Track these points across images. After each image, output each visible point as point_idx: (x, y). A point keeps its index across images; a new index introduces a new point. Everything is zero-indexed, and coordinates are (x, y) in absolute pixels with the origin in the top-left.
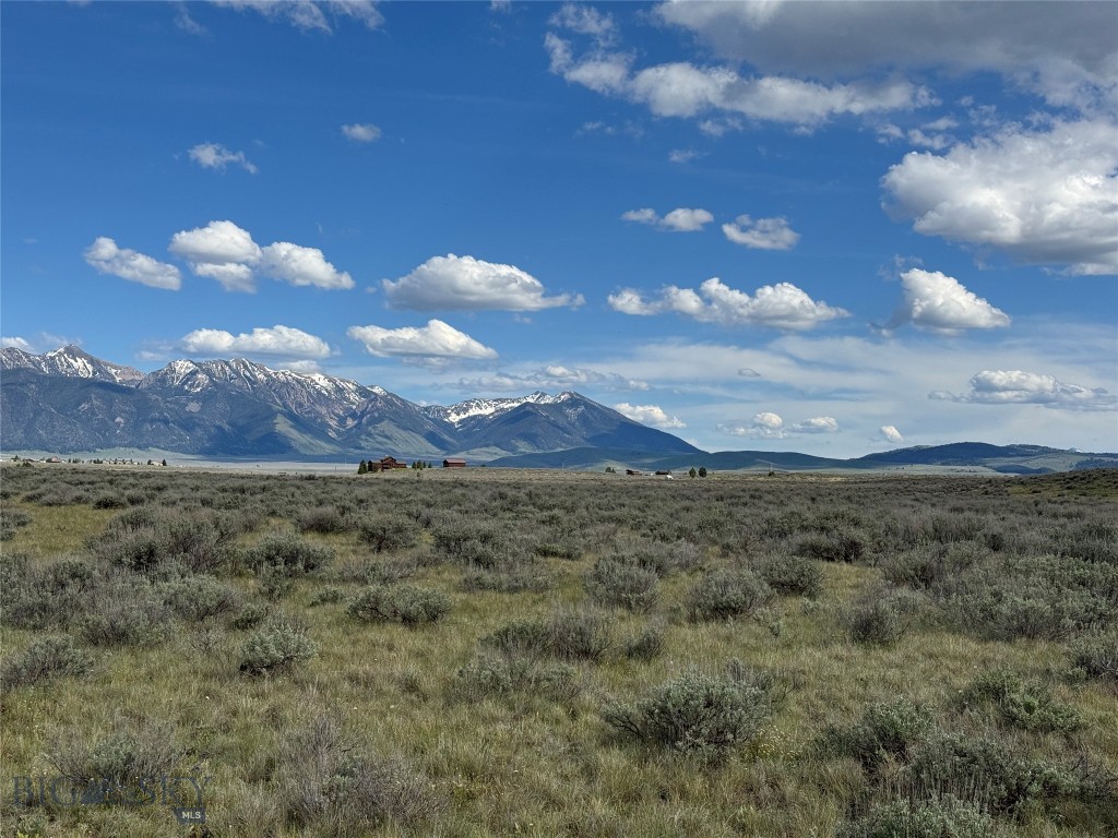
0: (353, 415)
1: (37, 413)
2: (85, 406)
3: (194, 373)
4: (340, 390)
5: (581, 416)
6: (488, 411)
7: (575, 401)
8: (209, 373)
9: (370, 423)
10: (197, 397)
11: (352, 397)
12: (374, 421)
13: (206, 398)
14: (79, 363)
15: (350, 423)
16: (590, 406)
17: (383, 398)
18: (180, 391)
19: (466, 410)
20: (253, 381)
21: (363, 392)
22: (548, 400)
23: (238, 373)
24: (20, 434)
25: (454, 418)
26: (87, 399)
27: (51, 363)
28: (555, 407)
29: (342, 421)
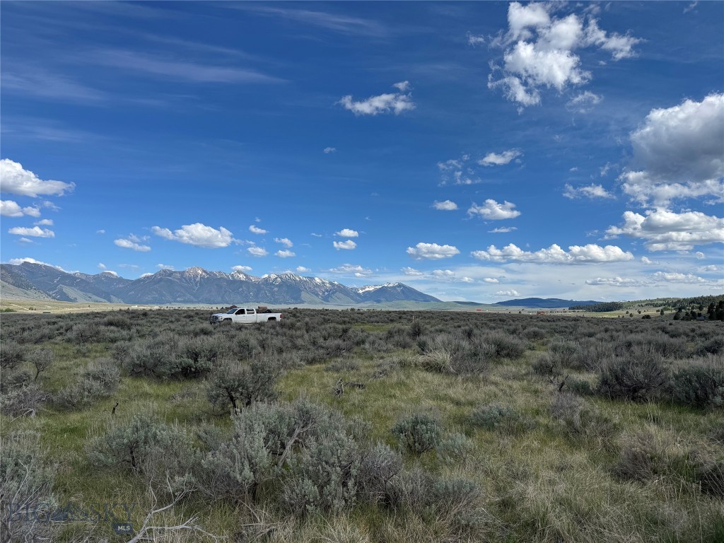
0: (327, 291)
1: (226, 292)
2: (241, 289)
3: (276, 278)
4: (323, 283)
5: (402, 290)
6: (371, 289)
7: (400, 285)
8: (281, 278)
9: (332, 293)
10: (277, 286)
11: (328, 285)
12: (333, 293)
13: (280, 286)
14: (241, 276)
15: (326, 293)
16: (405, 287)
17: (337, 285)
18: (272, 284)
19: (364, 289)
20: (295, 280)
21: (331, 283)
22: (391, 285)
23: (290, 278)
24: (220, 298)
25: (361, 292)
26: (241, 287)
27: (232, 276)
28: (394, 288)
29: (324, 293)
